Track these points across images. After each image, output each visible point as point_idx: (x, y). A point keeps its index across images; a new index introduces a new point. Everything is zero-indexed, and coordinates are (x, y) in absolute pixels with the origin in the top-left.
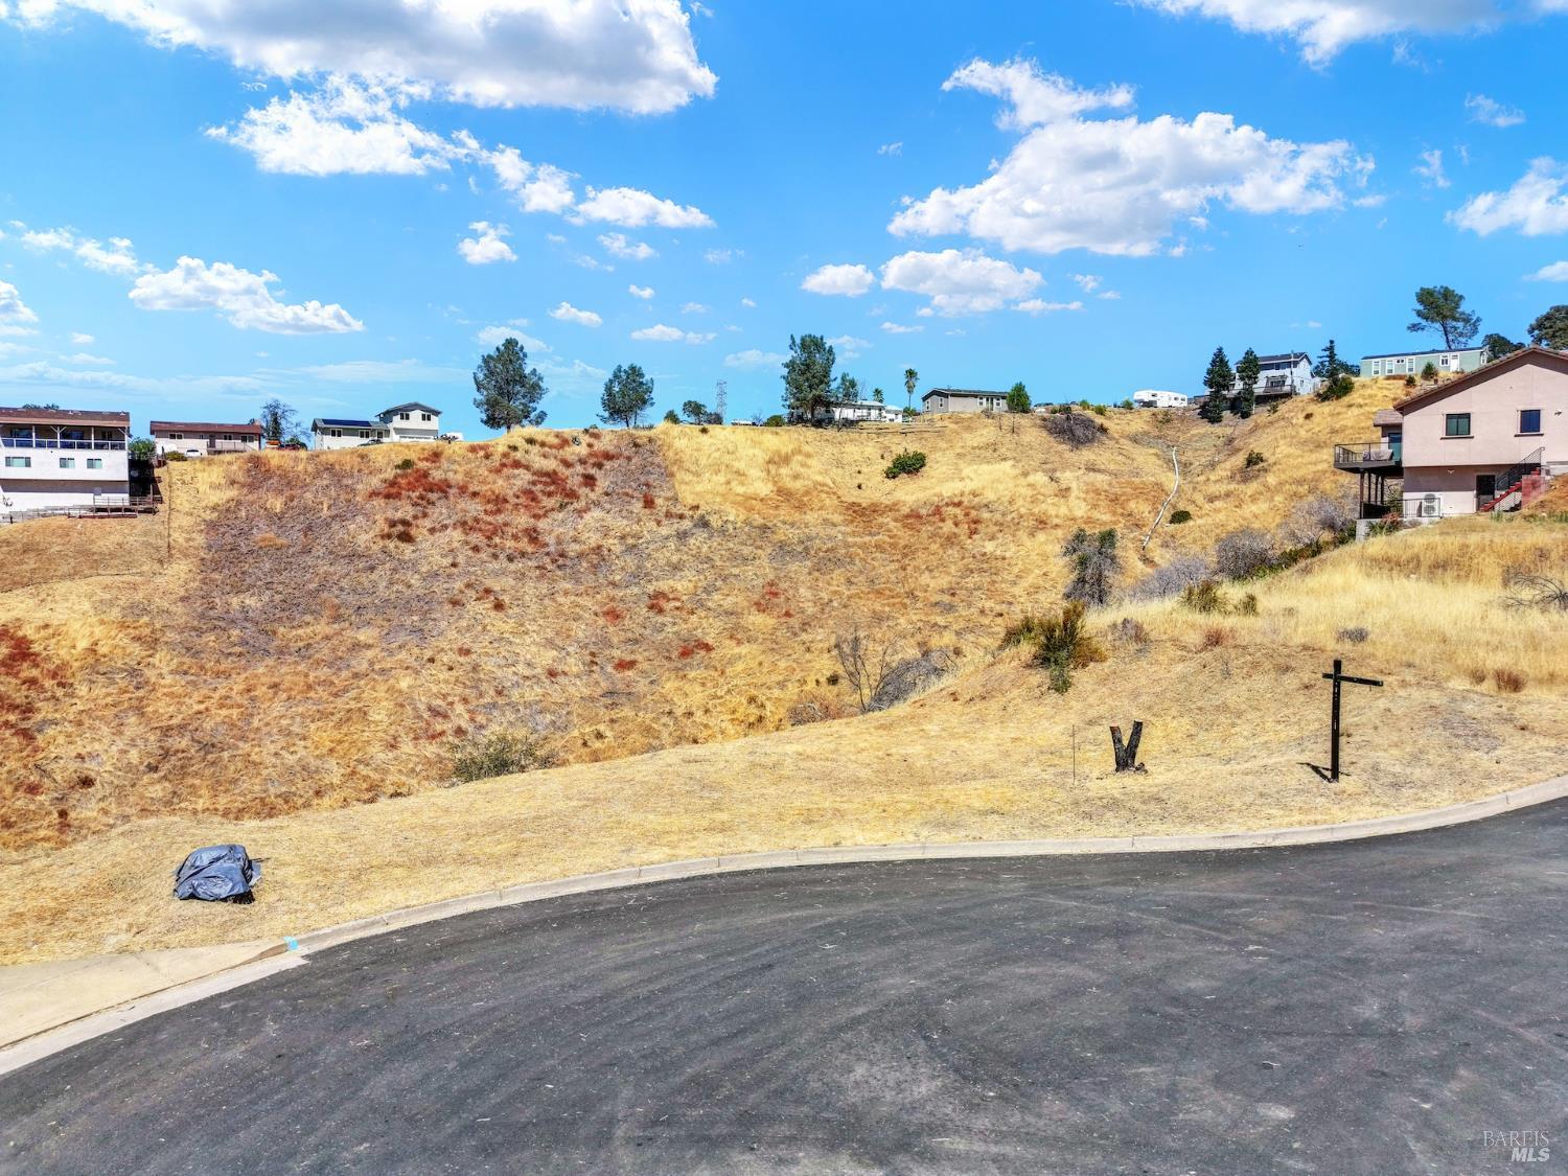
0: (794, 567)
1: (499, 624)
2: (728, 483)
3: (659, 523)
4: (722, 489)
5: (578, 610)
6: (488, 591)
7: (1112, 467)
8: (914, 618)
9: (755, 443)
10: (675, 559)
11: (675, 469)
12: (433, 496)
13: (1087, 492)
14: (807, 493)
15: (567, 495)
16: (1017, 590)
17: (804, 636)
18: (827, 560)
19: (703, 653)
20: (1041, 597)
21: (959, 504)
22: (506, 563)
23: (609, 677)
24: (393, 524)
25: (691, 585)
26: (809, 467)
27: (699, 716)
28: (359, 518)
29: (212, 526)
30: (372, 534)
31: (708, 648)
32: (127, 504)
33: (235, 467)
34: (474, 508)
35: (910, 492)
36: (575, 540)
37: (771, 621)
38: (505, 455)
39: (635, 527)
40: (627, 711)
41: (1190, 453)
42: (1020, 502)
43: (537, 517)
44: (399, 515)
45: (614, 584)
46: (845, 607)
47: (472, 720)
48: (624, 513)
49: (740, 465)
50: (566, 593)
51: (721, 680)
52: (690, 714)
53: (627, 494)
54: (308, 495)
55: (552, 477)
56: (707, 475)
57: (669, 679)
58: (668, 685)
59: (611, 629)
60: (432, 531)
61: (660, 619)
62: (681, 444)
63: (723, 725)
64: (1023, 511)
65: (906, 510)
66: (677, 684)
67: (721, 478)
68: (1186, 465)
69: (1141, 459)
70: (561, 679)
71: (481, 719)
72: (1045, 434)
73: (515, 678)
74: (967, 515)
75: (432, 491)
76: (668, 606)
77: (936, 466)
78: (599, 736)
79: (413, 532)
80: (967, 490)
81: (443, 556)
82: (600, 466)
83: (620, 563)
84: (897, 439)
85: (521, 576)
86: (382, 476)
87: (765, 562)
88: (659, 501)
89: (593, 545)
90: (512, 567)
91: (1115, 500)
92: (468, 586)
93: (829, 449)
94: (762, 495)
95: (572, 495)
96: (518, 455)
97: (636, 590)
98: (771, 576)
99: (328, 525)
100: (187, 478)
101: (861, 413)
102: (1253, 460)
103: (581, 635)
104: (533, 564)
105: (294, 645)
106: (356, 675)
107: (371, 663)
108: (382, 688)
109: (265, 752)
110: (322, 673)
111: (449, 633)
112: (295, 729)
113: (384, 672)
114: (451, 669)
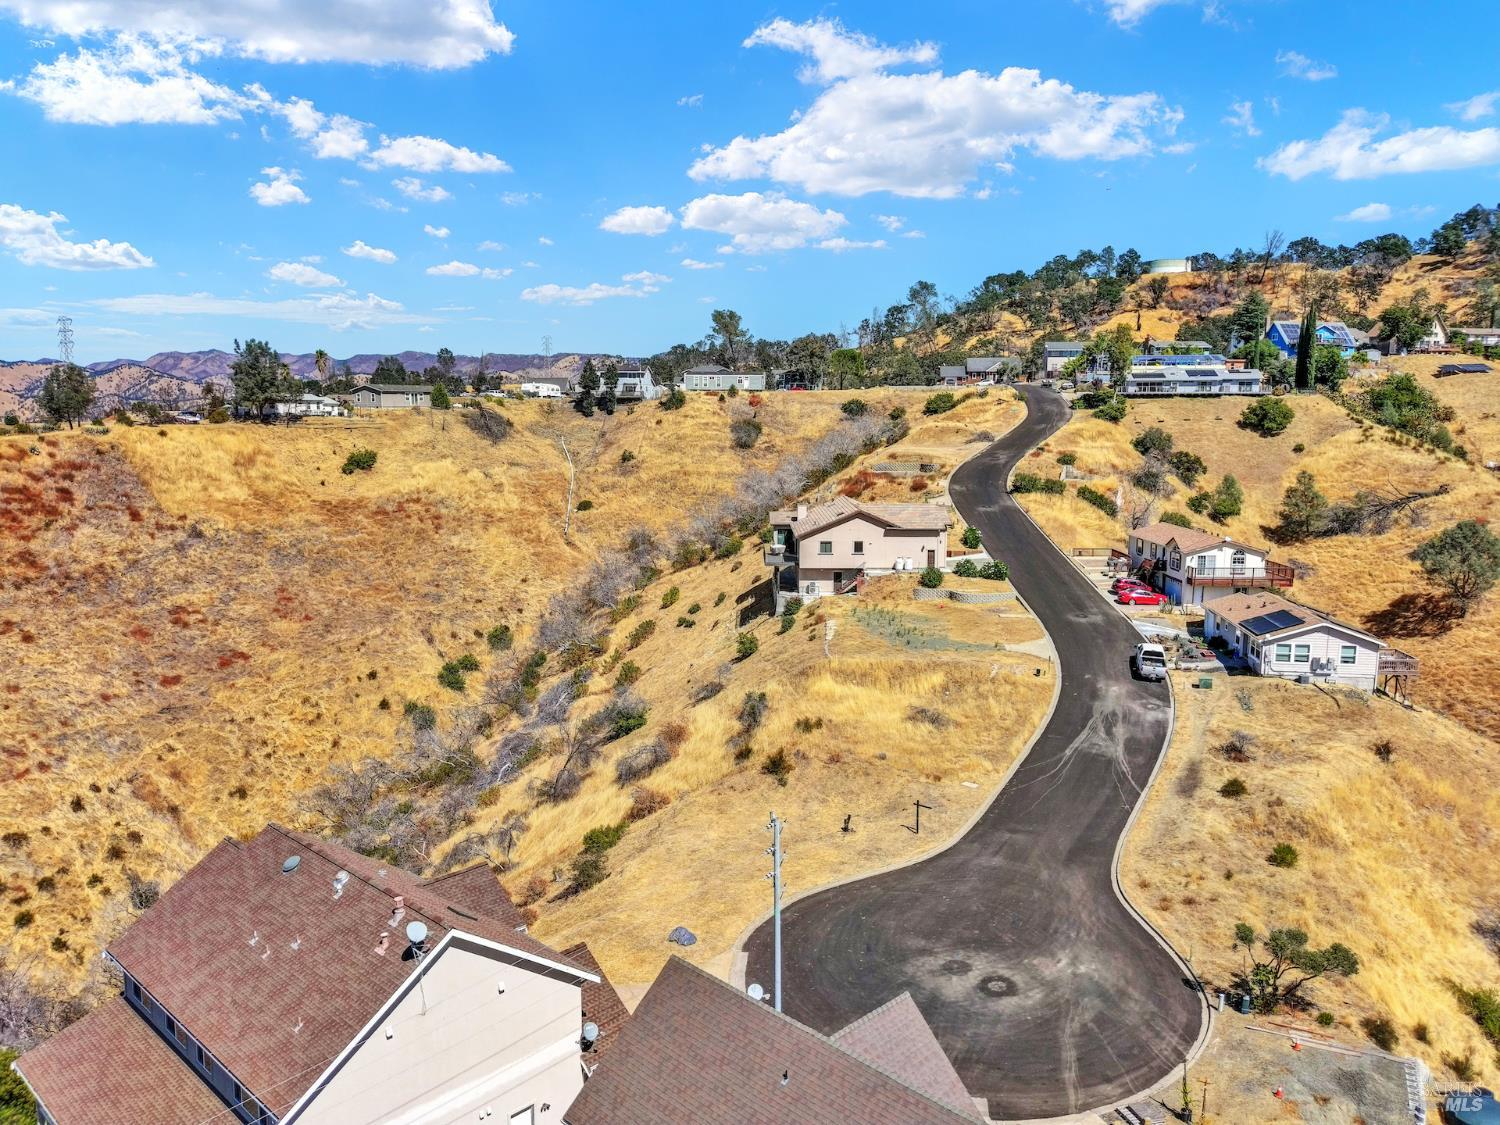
0: (294, 571)
2: (205, 489)
3: (152, 536)
4: (201, 495)
5: (105, 632)
6: (10, 624)
7: (525, 460)
8: (412, 609)
9: (217, 446)
10: (181, 571)
11: (147, 476)
13: (515, 486)
14: (282, 495)
15: (49, 512)
16: (486, 579)
17: (330, 638)
18: (323, 562)
19: (241, 662)
20: (505, 582)
21: (418, 501)
22: (13, 592)
23: (159, 695)
25: (206, 597)
26: (273, 466)
31: (245, 656)
35: (368, 488)
36: (74, 561)
37: (296, 626)
39: (131, 542)
40: (189, 724)
41: (575, 443)
42: (468, 498)
43: (25, 538)
45: (128, 602)
46: (354, 605)
47: (50, 753)
48: (114, 528)
49: (210, 469)
50: (87, 616)
51: (270, 686)
52: (251, 719)
53: (111, 508)
55: (26, 493)
56: (182, 482)
57: (218, 690)
58: (220, 696)
59: (144, 647)
61: (187, 632)
62: (144, 448)
63: (285, 725)
64: (472, 506)
65: (374, 508)
66: (228, 693)
67: (196, 485)
68: (575, 454)
69: (542, 450)
70: (113, 702)
71: (57, 751)
72: (468, 430)
74: (427, 511)
76: (192, 619)
77: (386, 462)
78: (171, 749)
80: (421, 486)
82: (70, 478)
83: (127, 580)
84: (344, 434)
85: (37, 604)
87: (266, 567)
88: (144, 513)
89: (94, 563)
90: (22, 595)
91: (535, 491)
93: (285, 447)
94: (242, 499)
95: (53, 512)
97: (154, 606)
98: (278, 582)
101: (303, 407)
102: (626, 457)
103: (118, 657)
104: (43, 589)
114: (7, 707)
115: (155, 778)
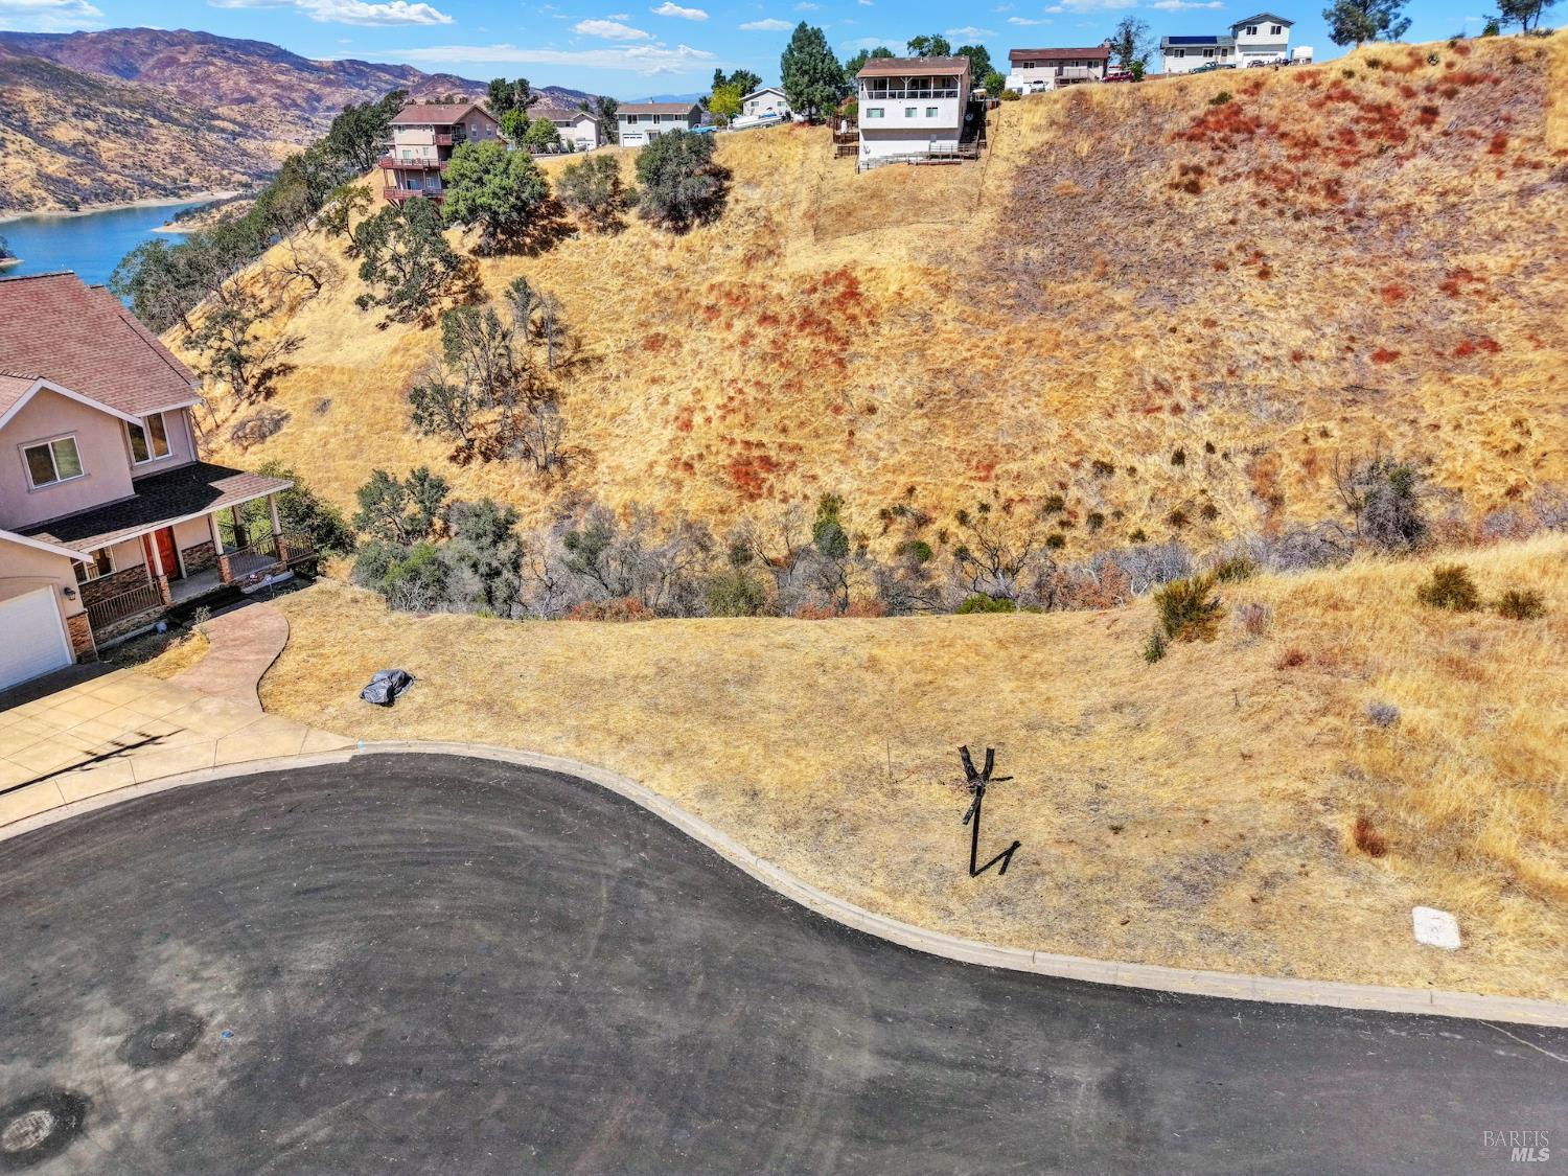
1: (1257, 293)
3: (1501, 174)
5: (1352, 284)
6: (1259, 255)
10: (1501, 225)
12: (1238, 138)
15: (1393, 137)
19: (1485, 353)
22: (1289, 223)
23: (1360, 365)
24: (1186, 171)
25: (1508, 262)
27: (1446, 432)
28: (1155, 164)
30: (1161, 183)
31: (1494, 347)
33: (1058, 106)
34: (1277, 152)
36: (1382, 196)
38: (1336, 84)
39: (1466, 180)
40: (1365, 412)
43: (1345, 165)
44: (1194, 161)
45: (1409, 255)
47: (1194, 398)
48: (1459, 162)
50: (1347, 262)
51: (1492, 392)
52: (1436, 427)
53: (1474, 135)
54: (1116, 137)
55: (1384, 112)
57: (1429, 380)
58: (1425, 388)
59: (1385, 310)
60: (1223, 180)
61: (1451, 304)
63: (1471, 447)
66: (1436, 388)
70: (1305, 364)
71: (1203, 399)
73: (1255, 358)
75: (1238, 131)
76: (1465, 287)
78: (1325, 434)
79: (1203, 181)
81: (1226, 210)
82: (1449, 96)
83: (1427, 227)
85: (1302, 238)
86: (1193, 113)
88: (1514, 144)
89: (1403, 202)
90: (1297, 226)
92: (1241, 248)
95: (1400, 136)
96: (1350, 84)
97: (1434, 264)
99: (1124, 171)
100: (1014, 119)
103: (1346, 314)
104: (1320, 223)
105: (1058, 301)
106: (1100, 339)
107: (1118, 327)
108: (1118, 354)
109: (1003, 404)
110: (1072, 332)
111: (1202, 301)
112: (1034, 385)
113: (1125, 337)
114: (1190, 341)
115: (1286, 459)
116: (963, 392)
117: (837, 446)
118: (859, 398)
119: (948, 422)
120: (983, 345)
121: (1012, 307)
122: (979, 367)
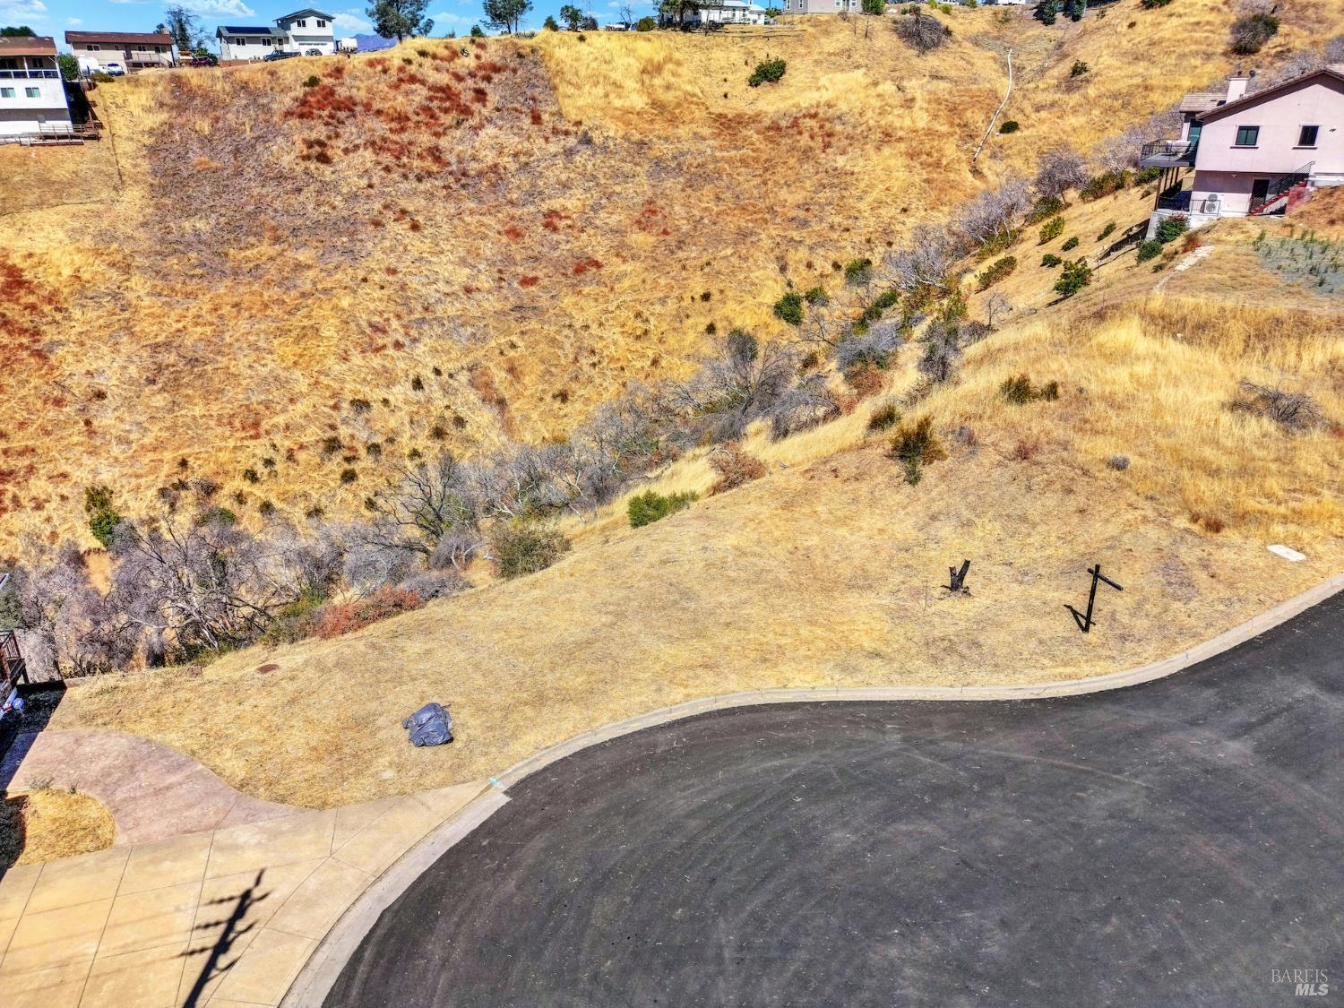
0: (669, 184)
1: (417, 244)
2: (607, 96)
3: (547, 140)
4: (601, 102)
5: (483, 229)
6: (404, 212)
7: (953, 73)
8: (774, 233)
9: (630, 52)
10: (563, 177)
11: (557, 81)
12: (342, 115)
13: (929, 102)
14: (679, 105)
15: (462, 112)
16: (863, 206)
17: (681, 254)
18: (697, 177)
19: (594, 270)
20: (883, 211)
21: (814, 116)
22: (415, 184)
23: (516, 293)
24: (310, 145)
25: (579, 204)
26: (679, 76)
27: (594, 327)
28: (280, 139)
29: (153, 151)
30: (293, 155)
31: (598, 265)
32: (71, 131)
33: (160, 89)
34: (381, 127)
35: (771, 102)
36: (474, 159)
37: (652, 240)
38: (401, 69)
39: (526, 144)
40: (533, 324)
41: (1023, 57)
42: (869, 114)
43: (437, 135)
44: (314, 136)
45: (511, 203)
46: (715, 224)
47: (407, 334)
48: (516, 131)
49: (616, 76)
50: (472, 213)
51: (611, 296)
52: (587, 327)
53: (516, 110)
54: (230, 116)
55: (446, 92)
56: (587, 87)
57: (567, 294)
58: (567, 300)
59: (514, 247)
60: (346, 151)
61: (555, 237)
62: (560, 53)
63: (615, 337)
64: (872, 123)
65: (767, 122)
66: (574, 299)
67: (600, 91)
68: (1019, 69)
69: (979, 63)
70: (476, 295)
71: (414, 333)
72: (895, 37)
73: (438, 295)
74: (822, 127)
75: (339, 109)
76: (562, 224)
77: (795, 73)
78: (513, 346)
79: (329, 153)
80: (823, 101)
81: (360, 177)
82: (488, 79)
83: (515, 181)
84: (760, 43)
85: (430, 196)
86: (293, 94)
87: (643, 179)
88: (545, 117)
89: (490, 163)
90: (422, 187)
91: (953, 110)
92: (386, 207)
93: (698, 56)
94: (638, 109)
95: (466, 111)
96: (413, 69)
97: (532, 209)
98: (650, 194)
99: (253, 146)
100: (119, 101)
101: (726, 14)
102: (1078, 70)
103: (488, 253)
104: (439, 183)
105: (246, 267)
106: (303, 295)
107: (314, 284)
108: (327, 306)
109: (241, 364)
110: (275, 292)
111: (376, 255)
112: (262, 344)
113: (325, 291)
114: (382, 288)
115: (494, 370)
116: (193, 362)
117: (75, 439)
118: (79, 385)
119: (190, 392)
120: (190, 314)
121: (202, 276)
122: (196, 337)
